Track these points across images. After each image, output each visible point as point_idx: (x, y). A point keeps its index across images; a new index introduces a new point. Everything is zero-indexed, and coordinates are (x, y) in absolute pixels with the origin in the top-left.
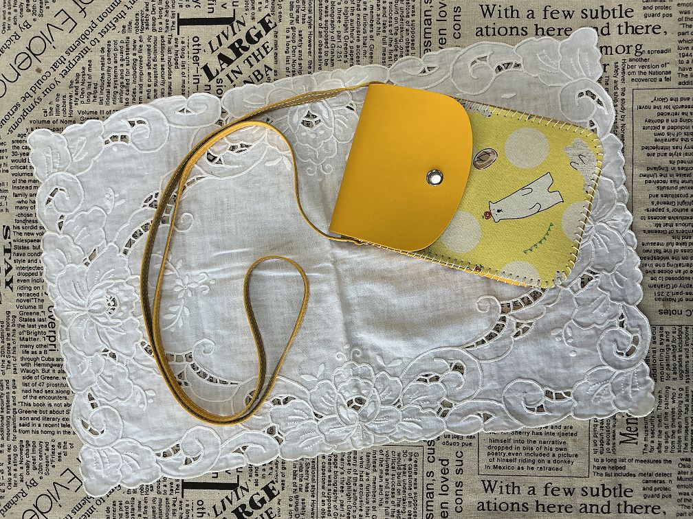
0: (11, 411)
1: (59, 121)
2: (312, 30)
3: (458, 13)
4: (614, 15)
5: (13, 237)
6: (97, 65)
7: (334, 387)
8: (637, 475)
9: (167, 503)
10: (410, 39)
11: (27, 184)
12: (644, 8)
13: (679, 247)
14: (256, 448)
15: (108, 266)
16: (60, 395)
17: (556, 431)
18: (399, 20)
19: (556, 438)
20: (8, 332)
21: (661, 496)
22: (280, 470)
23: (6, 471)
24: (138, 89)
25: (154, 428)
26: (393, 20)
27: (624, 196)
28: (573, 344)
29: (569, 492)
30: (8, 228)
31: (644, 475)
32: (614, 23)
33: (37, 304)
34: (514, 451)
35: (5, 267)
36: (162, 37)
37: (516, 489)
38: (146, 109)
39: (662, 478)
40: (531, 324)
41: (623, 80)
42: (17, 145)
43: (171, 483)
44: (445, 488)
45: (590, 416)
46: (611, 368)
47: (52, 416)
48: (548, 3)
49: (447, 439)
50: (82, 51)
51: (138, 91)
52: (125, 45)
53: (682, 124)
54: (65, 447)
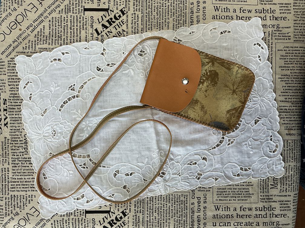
0: (7, 182)
1: (30, 52)
2: (143, 14)
3: (204, 9)
4: (268, 12)
5: (8, 104)
6: (47, 28)
7: (152, 168)
8: (277, 202)
9: (79, 220)
10: (185, 19)
11: (15, 80)
12: (280, 10)
13: (294, 108)
14: (118, 195)
15: (52, 116)
16: (30, 174)
17: (245, 184)
18: (180, 12)
19: (245, 187)
20: (5, 146)
21: (287, 210)
22: (129, 204)
23: (4, 209)
24: (66, 38)
26: (177, 11)
27: (272, 86)
28: (251, 148)
29: (250, 209)
30: (6, 100)
31: (280, 201)
32: (268, 15)
33: (19, 134)
34: (227, 193)
35: (4, 117)
36: (77, 16)
37: (228, 209)
38: (69, 47)
39: (287, 203)
40: (234, 140)
41: (272, 39)
42: (10, 63)
43: (80, 212)
44: (199, 209)
45: (259, 177)
46: (267, 158)
47: (26, 183)
48: (241, 6)
49: (200, 189)
50: (40, 22)
51: (66, 39)
52: (60, 19)
53: (295, 57)
54: (32, 197)
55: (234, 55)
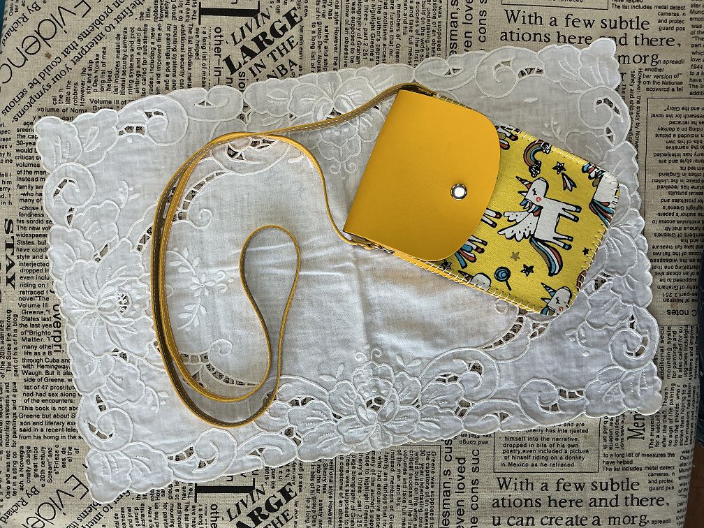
0: (11, 416)
1: (69, 110)
2: (338, 26)
3: (483, 17)
4: (631, 26)
5: (16, 231)
6: (111, 52)
7: (353, 387)
8: (643, 469)
9: (179, 508)
10: (437, 40)
11: (33, 175)
12: (659, 21)
13: (687, 250)
14: (273, 450)
15: (121, 262)
16: (65, 398)
17: (569, 428)
18: (425, 21)
19: (568, 435)
20: (9, 332)
21: (665, 487)
22: (297, 471)
23: (4, 479)
24: (155, 78)
25: (167, 431)
26: (420, 20)
27: (637, 202)
28: (586, 345)
29: (580, 487)
30: (11, 222)
31: (650, 468)
32: (632, 34)
33: (41, 303)
34: (528, 448)
35: (6, 263)
36: (183, 26)
37: (530, 486)
38: (165, 100)
39: (666, 471)
40: (546, 325)
41: (639, 88)
42: (22, 133)
43: (184, 488)
44: (461, 486)
45: (602, 414)
46: (621, 368)
47: (56, 420)
48: (570, 11)
49: (464, 438)
50: (96, 38)
51: (155, 80)
52: (142, 32)
53: (691, 133)
54: (70, 453)
55: (549, 126)
